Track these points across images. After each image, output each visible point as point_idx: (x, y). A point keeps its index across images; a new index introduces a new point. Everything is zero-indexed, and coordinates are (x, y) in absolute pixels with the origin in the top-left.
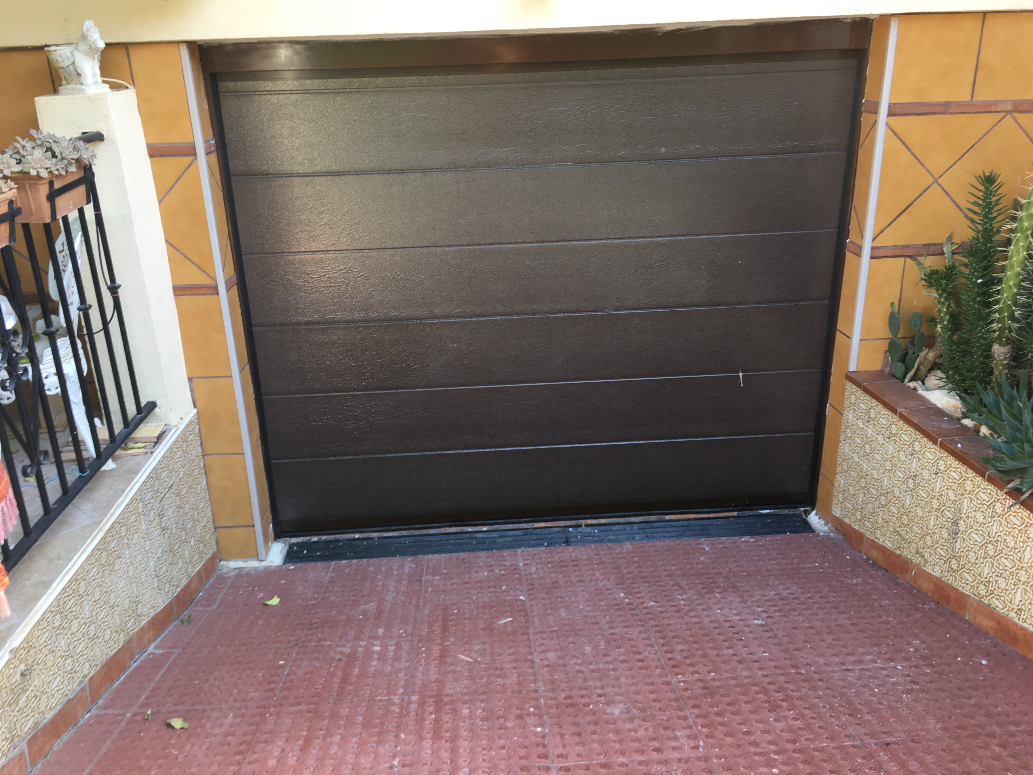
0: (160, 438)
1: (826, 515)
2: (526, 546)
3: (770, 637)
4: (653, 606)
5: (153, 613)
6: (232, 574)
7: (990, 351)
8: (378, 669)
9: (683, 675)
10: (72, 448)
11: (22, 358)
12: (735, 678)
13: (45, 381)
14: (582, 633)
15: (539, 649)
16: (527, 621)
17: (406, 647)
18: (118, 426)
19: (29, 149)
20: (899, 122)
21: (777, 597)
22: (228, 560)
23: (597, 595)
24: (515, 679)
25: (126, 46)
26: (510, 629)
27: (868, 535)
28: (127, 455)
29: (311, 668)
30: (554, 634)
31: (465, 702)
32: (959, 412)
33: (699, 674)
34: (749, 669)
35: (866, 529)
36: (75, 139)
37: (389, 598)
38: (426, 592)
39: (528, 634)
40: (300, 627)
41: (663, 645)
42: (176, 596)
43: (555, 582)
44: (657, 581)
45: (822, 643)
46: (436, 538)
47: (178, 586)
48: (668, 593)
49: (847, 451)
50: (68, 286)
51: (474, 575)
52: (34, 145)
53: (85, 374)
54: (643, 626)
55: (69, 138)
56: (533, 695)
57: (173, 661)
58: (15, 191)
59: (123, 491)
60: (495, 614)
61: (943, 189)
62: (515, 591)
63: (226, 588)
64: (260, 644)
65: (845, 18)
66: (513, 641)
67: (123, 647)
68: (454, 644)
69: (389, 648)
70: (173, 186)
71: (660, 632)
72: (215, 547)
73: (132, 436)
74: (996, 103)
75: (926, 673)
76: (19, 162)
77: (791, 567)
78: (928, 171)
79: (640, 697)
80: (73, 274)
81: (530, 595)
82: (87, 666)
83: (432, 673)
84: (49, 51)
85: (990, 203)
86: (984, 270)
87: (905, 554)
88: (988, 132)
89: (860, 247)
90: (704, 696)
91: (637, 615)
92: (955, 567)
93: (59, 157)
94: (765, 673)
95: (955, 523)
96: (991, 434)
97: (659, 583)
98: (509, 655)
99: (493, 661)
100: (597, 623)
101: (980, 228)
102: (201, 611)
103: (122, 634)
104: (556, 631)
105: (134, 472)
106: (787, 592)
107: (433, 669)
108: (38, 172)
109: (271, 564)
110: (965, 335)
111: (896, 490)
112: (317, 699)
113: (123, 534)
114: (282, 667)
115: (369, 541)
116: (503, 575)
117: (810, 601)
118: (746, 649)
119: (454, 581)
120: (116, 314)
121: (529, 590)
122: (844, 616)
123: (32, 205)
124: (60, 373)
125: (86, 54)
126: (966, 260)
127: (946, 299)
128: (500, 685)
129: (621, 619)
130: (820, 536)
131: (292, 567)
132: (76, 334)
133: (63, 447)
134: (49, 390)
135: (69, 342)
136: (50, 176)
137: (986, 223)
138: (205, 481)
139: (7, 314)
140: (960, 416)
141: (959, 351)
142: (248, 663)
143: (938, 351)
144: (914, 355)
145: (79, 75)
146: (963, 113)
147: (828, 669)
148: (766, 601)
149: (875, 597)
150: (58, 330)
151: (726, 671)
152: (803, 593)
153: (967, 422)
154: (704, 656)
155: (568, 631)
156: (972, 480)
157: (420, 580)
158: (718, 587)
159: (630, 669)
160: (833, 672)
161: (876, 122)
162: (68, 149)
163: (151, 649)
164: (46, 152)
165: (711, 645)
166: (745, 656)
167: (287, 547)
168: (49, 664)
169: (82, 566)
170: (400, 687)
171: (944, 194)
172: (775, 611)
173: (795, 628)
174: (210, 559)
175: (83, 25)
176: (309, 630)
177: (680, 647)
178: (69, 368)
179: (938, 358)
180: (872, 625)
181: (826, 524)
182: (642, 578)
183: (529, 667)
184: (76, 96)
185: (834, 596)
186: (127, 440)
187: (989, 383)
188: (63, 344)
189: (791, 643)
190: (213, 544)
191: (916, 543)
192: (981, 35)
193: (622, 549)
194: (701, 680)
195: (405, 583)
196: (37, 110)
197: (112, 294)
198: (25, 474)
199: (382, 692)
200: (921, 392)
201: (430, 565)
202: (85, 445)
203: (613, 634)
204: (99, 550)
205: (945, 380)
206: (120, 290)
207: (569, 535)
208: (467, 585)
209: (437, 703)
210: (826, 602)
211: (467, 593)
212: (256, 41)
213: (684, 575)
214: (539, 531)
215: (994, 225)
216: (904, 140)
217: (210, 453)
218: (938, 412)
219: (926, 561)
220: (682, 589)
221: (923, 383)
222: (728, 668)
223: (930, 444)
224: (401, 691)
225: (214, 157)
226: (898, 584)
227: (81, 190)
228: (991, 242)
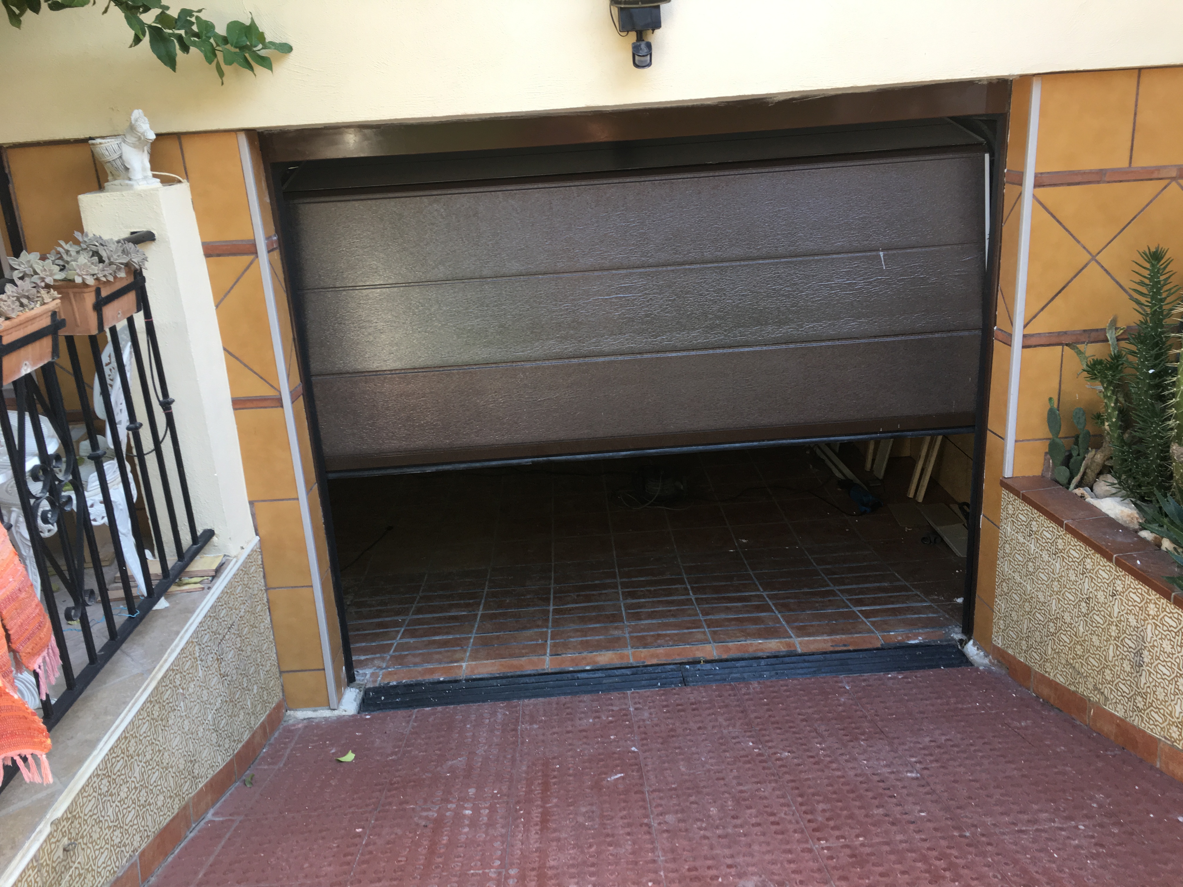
0: (218, 571)
1: (986, 645)
2: (636, 688)
3: (927, 793)
4: (787, 757)
5: (211, 774)
6: (300, 726)
7: (1168, 451)
8: (470, 837)
9: (827, 841)
10: (121, 585)
11: (66, 485)
12: (887, 844)
13: (91, 510)
14: (705, 790)
15: (656, 811)
16: (641, 777)
17: (501, 810)
18: (172, 559)
19: (73, 253)
20: (1048, 194)
21: (933, 744)
22: (295, 709)
23: (721, 744)
24: (629, 848)
25: (178, 136)
26: (621, 787)
27: (1036, 668)
28: (182, 591)
29: (393, 836)
30: (673, 792)
31: (572, 877)
32: (1136, 522)
33: (845, 839)
34: (904, 832)
35: (1034, 662)
36: (124, 240)
37: (480, 751)
38: (523, 743)
39: (643, 793)
40: (378, 787)
41: (801, 804)
42: (238, 753)
43: (672, 730)
44: (791, 727)
45: (989, 799)
46: (533, 679)
47: (239, 741)
48: (803, 741)
49: (1007, 570)
50: (116, 402)
51: (578, 722)
52: (79, 248)
53: (135, 500)
54: (776, 781)
55: (117, 239)
56: (651, 866)
57: (235, 830)
58: (58, 301)
59: (178, 633)
60: (604, 769)
61: (1102, 267)
62: (626, 741)
63: (294, 741)
64: (333, 809)
65: (980, 80)
66: (625, 801)
67: (178, 814)
68: (556, 806)
69: (482, 811)
70: (232, 288)
71: (797, 788)
72: (281, 694)
73: (187, 569)
74: (1158, 169)
75: (1114, 833)
76: (63, 268)
77: (946, 707)
78: (1084, 248)
79: (776, 868)
80: (121, 389)
81: (643, 745)
82: (137, 838)
83: (532, 842)
84: (93, 144)
85: (1159, 282)
86: (1156, 359)
87: (1081, 690)
88: (1151, 201)
89: (1010, 335)
90: (853, 865)
91: (769, 768)
92: (1141, 706)
93: (107, 261)
94: (923, 837)
95: (1139, 653)
96: (1175, 548)
97: (794, 730)
98: (622, 818)
99: (603, 825)
100: (723, 779)
101: (1148, 310)
102: (265, 770)
103: (177, 800)
104: (675, 789)
105: (189, 611)
106: (944, 738)
107: (534, 836)
108: (83, 279)
109: (344, 713)
110: (1137, 434)
111: (1067, 616)
112: (400, 873)
113: (178, 683)
114: (359, 835)
115: (455, 685)
116: (611, 722)
117: (973, 748)
118: (899, 808)
119: (554, 730)
120: (169, 432)
121: (642, 739)
122: (1014, 766)
123: (77, 316)
124: (107, 501)
125: (134, 146)
126: (1133, 348)
127: (1113, 392)
128: (611, 855)
129: (750, 773)
130: (979, 670)
131: (368, 717)
132: (124, 456)
133: (110, 584)
134: (95, 520)
135: (117, 465)
136: (97, 283)
137: (1156, 305)
138: (269, 619)
139: (49, 437)
140: (1137, 527)
141: (1132, 453)
142: (321, 831)
143: (1107, 453)
144: (1079, 458)
145: (127, 169)
146: (1121, 181)
147: (997, 830)
148: (921, 749)
149: (1047, 743)
150: (105, 453)
151: (877, 835)
152: (963, 739)
153: (1145, 534)
154: (851, 816)
155: (688, 789)
156: (1155, 603)
157: (515, 730)
158: (863, 734)
159: (764, 834)
160: (1004, 834)
161: (1021, 194)
162: (116, 251)
163: (209, 816)
164: (93, 256)
165: (857, 803)
166: (898, 816)
167: (362, 693)
168: (95, 836)
169: (132, 722)
170: (496, 859)
171: (1104, 273)
172: (931, 762)
173: (955, 781)
174: (274, 708)
175: (131, 114)
176: (389, 791)
177: (821, 806)
178: (117, 494)
179: (1108, 459)
180: (1047, 776)
181: (986, 656)
182: (773, 723)
183: (645, 833)
184: (124, 193)
185: (999, 743)
186: (183, 574)
187: (1169, 488)
188: (111, 468)
189: (952, 799)
190: (278, 690)
191: (1093, 678)
192: (1137, 94)
193: (748, 688)
194: (847, 846)
195: (498, 733)
196: (81, 209)
197: (164, 410)
198: (69, 617)
199: (476, 865)
200: (1089, 500)
201: (527, 712)
202: (135, 581)
203: (741, 792)
204: (151, 702)
205: (1117, 486)
206: (173, 406)
207: (685, 674)
208: (570, 735)
209: (539, 876)
210: (991, 750)
211: (570, 744)
212: (322, 127)
213: (821, 719)
214: (651, 669)
215: (1164, 307)
216: (1055, 214)
217: (273, 586)
218: (1111, 523)
219: (1107, 699)
220: (822, 736)
221: (1092, 490)
222: (879, 830)
223: (1104, 561)
224: (497, 863)
225: (276, 255)
226: (1074, 726)
227: (131, 297)
228: (1162, 326)
